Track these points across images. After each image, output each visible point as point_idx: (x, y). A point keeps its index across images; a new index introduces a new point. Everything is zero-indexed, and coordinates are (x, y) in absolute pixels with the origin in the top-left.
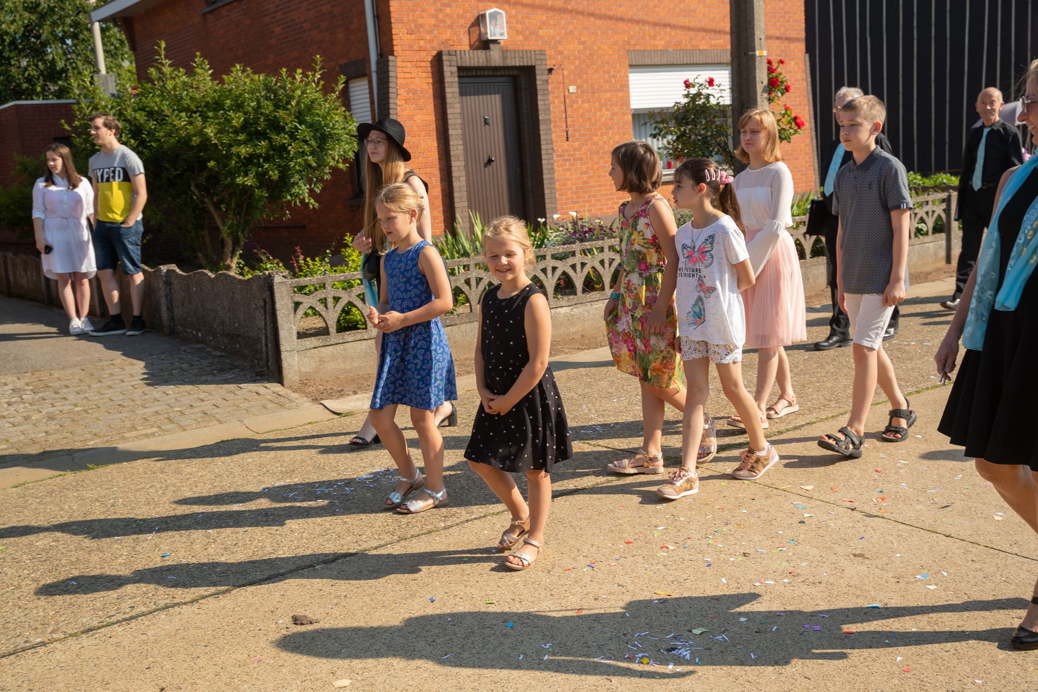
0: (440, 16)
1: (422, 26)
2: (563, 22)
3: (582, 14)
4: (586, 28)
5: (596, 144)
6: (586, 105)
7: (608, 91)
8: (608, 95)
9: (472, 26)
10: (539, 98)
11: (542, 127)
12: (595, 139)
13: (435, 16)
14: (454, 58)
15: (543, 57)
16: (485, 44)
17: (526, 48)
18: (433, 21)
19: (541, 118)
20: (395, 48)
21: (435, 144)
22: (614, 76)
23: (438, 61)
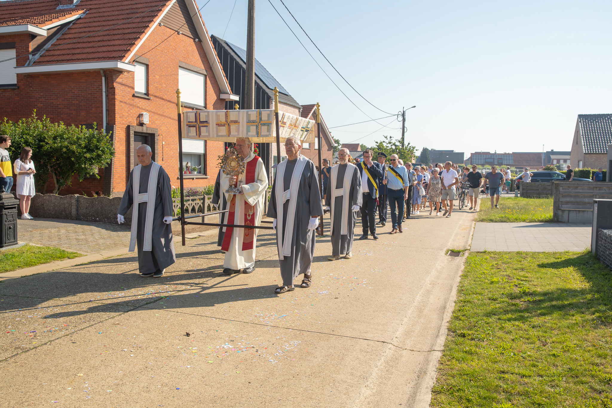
0: (129, 113)
1: (124, 115)
2: (162, 119)
3: (167, 117)
4: (168, 122)
5: (169, 163)
6: (167, 149)
7: (173, 145)
8: (173, 146)
9: (138, 117)
10: (156, 145)
11: (156, 155)
12: (169, 161)
13: (128, 113)
14: (133, 128)
15: (157, 131)
16: (142, 124)
17: (152, 127)
18: (127, 114)
19: (156, 152)
20: (116, 122)
21: (125, 158)
22: (175, 140)
23: (128, 128)
